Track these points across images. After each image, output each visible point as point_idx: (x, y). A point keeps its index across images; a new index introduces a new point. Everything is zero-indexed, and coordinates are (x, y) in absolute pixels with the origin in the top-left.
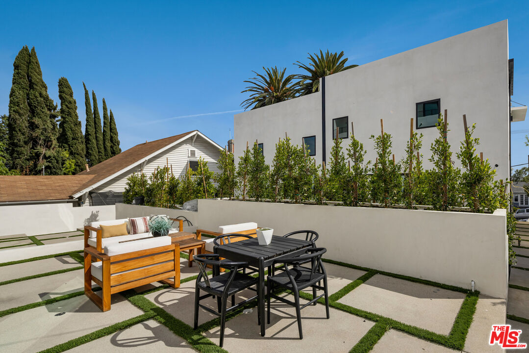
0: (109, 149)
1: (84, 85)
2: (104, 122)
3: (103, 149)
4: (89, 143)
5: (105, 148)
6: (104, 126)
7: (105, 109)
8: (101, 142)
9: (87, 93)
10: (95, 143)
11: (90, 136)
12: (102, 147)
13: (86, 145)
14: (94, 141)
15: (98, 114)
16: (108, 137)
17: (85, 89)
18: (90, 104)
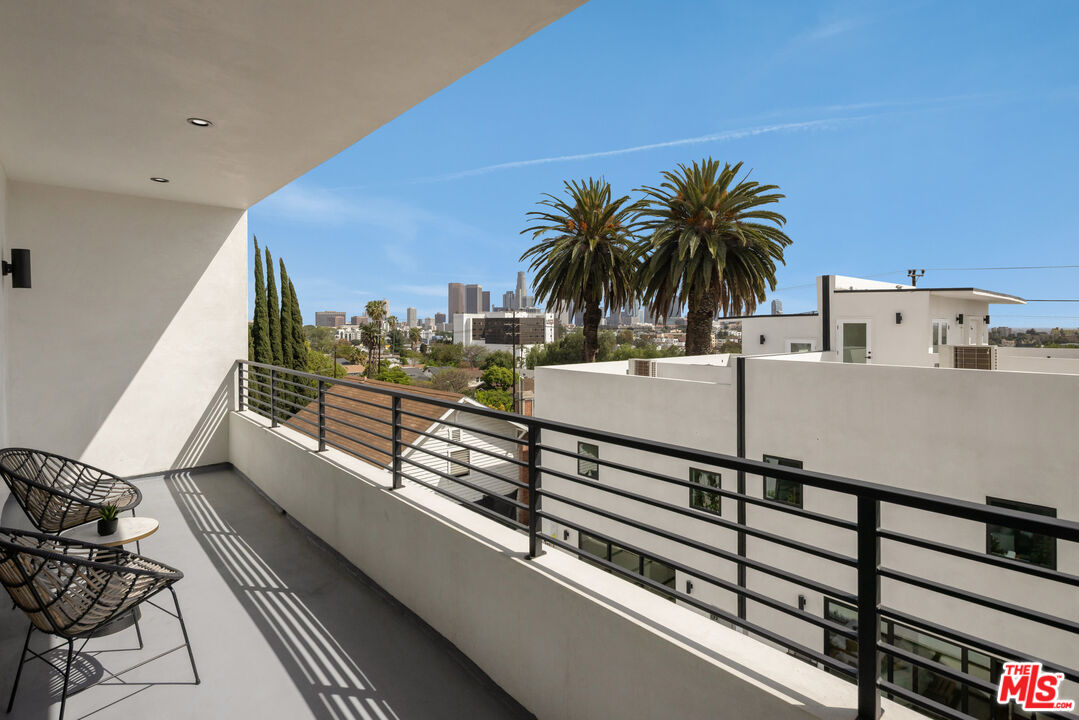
0: (290, 351)
1: (255, 240)
2: (283, 302)
3: (281, 352)
4: (260, 345)
5: (284, 349)
6: (283, 310)
7: (283, 277)
8: (278, 340)
9: (258, 255)
10: (268, 342)
11: (261, 332)
12: (280, 348)
13: (255, 348)
14: (267, 339)
15: (275, 289)
16: (290, 330)
17: (256, 247)
18: (262, 274)
